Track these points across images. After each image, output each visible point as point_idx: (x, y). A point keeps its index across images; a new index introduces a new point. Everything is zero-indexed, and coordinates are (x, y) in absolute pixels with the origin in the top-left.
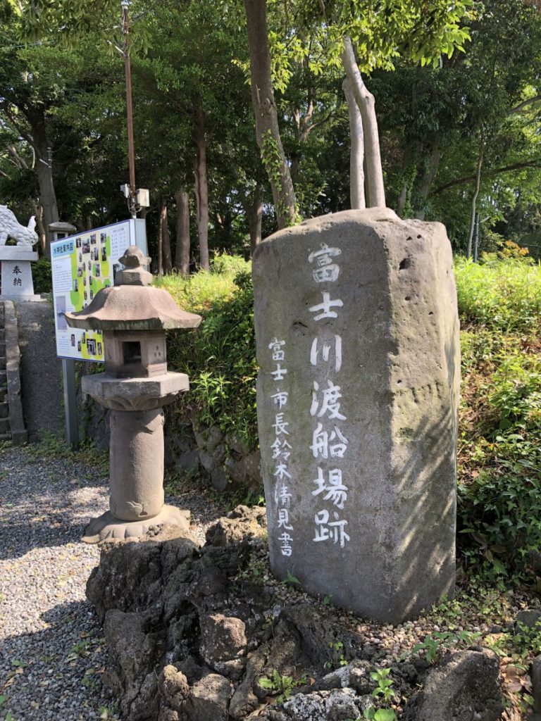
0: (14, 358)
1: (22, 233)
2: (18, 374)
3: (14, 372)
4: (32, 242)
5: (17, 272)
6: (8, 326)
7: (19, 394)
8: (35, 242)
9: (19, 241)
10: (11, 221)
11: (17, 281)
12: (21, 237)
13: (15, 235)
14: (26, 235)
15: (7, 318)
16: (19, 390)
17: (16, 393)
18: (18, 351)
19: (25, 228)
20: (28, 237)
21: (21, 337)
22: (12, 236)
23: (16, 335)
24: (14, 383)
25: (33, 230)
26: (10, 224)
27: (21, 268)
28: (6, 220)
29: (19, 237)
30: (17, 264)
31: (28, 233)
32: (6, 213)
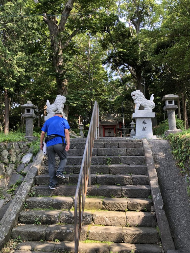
0: (154, 177)
1: (147, 103)
2: (159, 191)
3: (156, 188)
4: (152, 108)
5: (144, 124)
6: (147, 155)
7: (163, 208)
8: (154, 107)
9: (146, 107)
10: (142, 98)
11: (144, 129)
12: (147, 105)
13: (143, 105)
14: (149, 104)
15: (146, 149)
16: (163, 206)
17: (161, 208)
18: (156, 172)
19: (149, 100)
20: (150, 105)
21: (155, 162)
22: (142, 105)
23: (152, 160)
24: (158, 198)
25: (153, 101)
26: (142, 99)
27: (147, 121)
28: (139, 97)
29: (146, 105)
30: (145, 119)
31: (150, 103)
32: (140, 94)
